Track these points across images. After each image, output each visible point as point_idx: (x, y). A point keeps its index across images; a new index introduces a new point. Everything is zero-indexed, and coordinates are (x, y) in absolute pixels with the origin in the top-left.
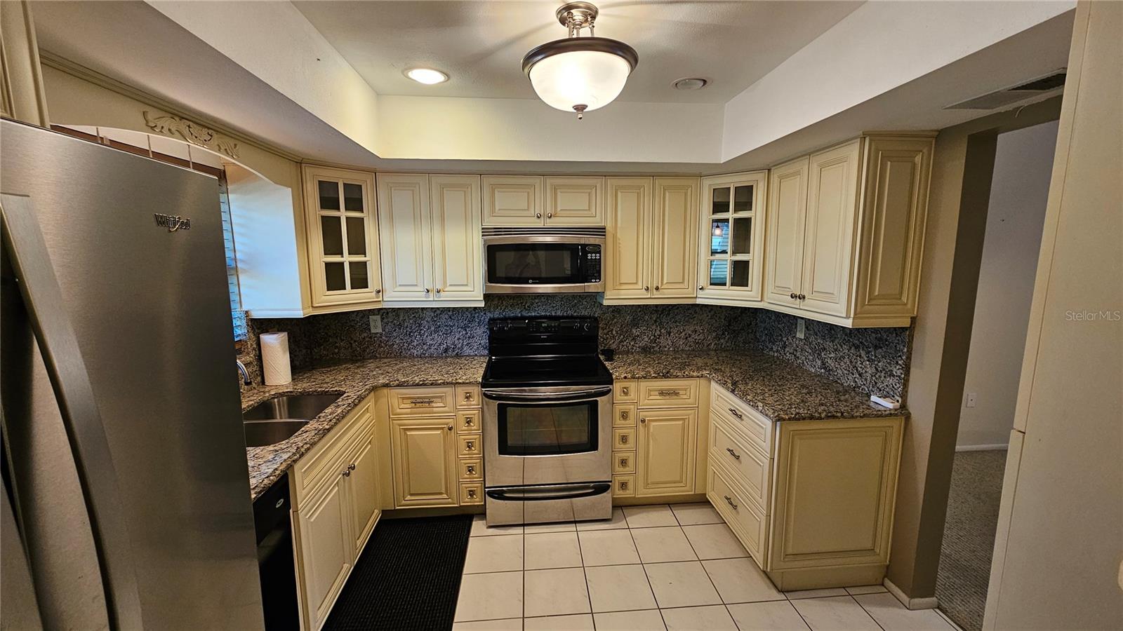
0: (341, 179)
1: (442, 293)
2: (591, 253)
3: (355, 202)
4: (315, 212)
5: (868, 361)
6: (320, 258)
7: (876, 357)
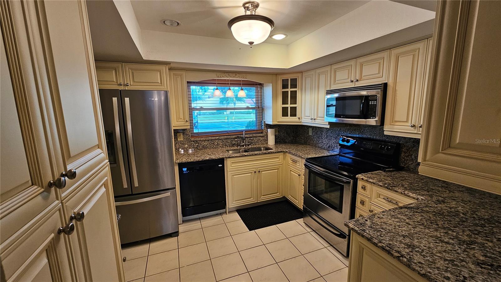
0: (289, 77)
1: (316, 120)
2: (372, 101)
3: (294, 85)
4: (280, 90)
6: (280, 105)
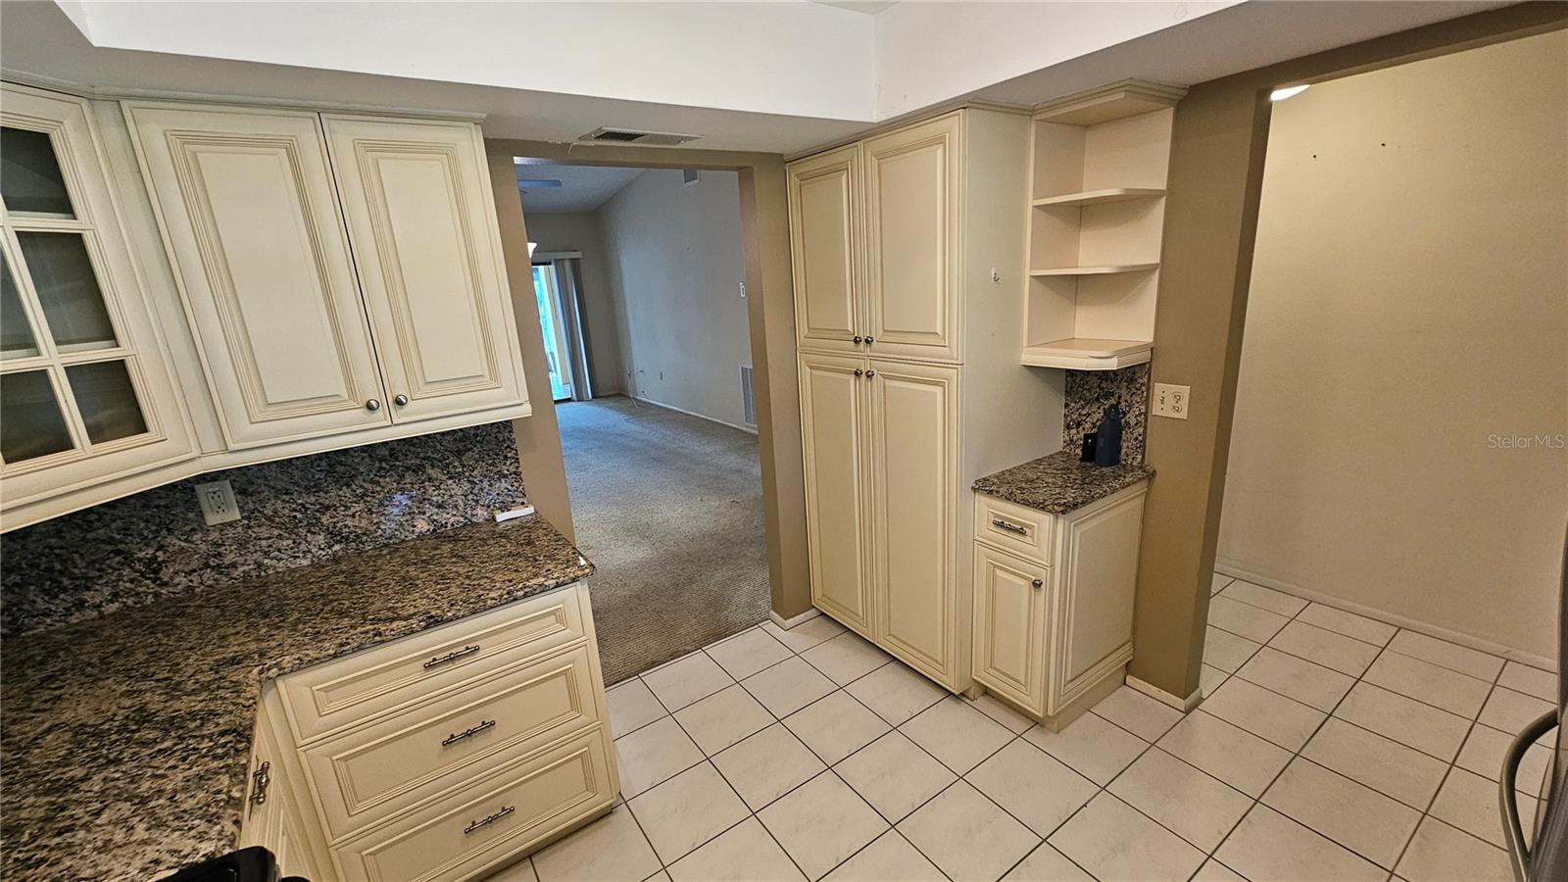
5: (450, 478)
7: (464, 466)
